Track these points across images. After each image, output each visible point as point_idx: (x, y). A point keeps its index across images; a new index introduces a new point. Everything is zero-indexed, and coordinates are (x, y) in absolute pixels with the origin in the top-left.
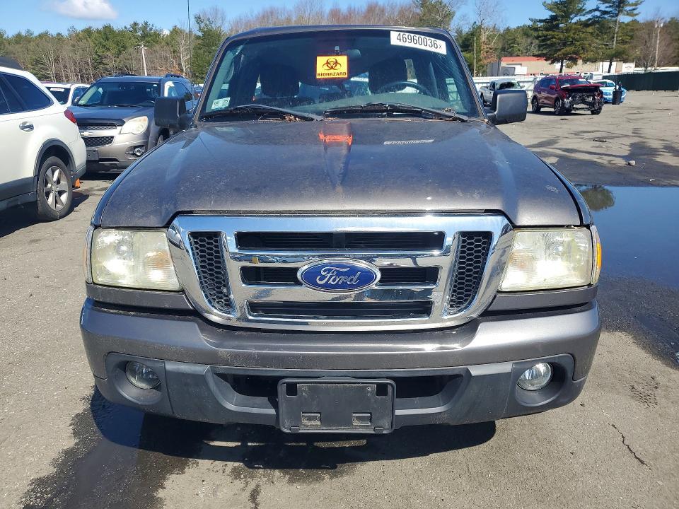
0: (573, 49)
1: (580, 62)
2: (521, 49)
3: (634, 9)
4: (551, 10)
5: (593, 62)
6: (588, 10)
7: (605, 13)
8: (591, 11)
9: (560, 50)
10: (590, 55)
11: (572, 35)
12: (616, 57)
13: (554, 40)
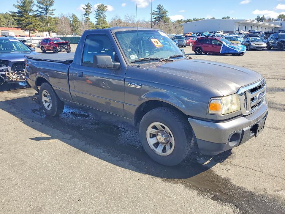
0: (33, 26)
1: (37, 31)
2: (4, 24)
3: (52, 12)
4: (18, 8)
5: (42, 32)
6: (34, 10)
7: (42, 12)
8: (36, 11)
9: (27, 26)
10: (40, 29)
11: (31, 20)
12: (51, 30)
13: (23, 21)
